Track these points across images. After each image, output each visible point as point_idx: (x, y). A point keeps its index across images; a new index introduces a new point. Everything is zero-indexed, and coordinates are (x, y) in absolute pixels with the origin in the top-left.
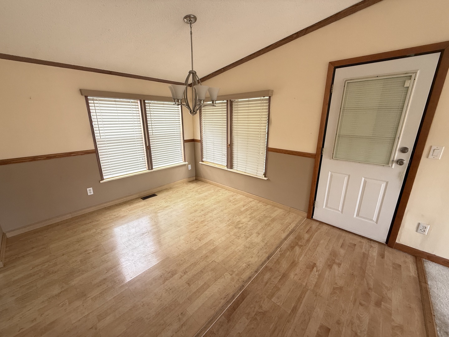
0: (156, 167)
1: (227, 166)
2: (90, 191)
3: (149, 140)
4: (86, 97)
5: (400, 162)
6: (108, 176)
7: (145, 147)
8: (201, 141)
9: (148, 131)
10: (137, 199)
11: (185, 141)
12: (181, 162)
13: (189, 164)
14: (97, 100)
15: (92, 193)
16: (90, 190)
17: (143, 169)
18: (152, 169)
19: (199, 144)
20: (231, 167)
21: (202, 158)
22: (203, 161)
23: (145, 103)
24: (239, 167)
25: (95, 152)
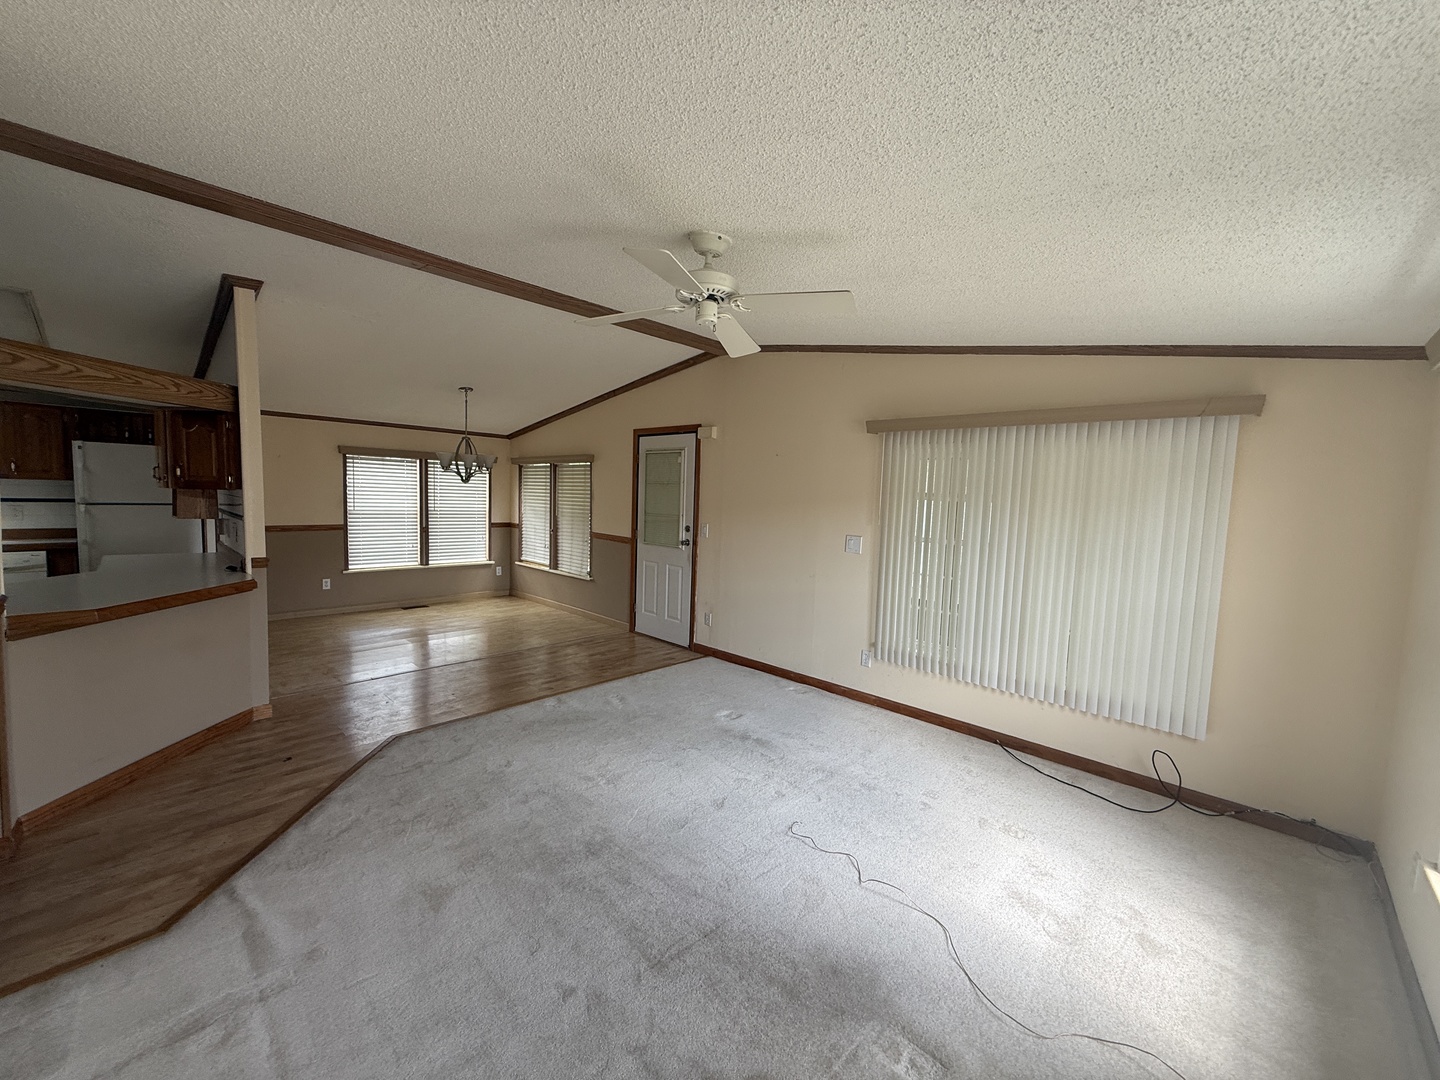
0: (433, 563)
1: (550, 566)
2: (327, 584)
3: (427, 518)
4: (344, 456)
5: (686, 543)
6: (355, 566)
7: (419, 527)
8: (519, 526)
9: (427, 504)
10: (394, 609)
11: (492, 525)
12: (482, 558)
13: (496, 565)
14: (357, 459)
15: (329, 588)
16: (326, 582)
17: (414, 562)
18: (427, 564)
19: (517, 530)
20: (556, 568)
21: (521, 555)
22: (521, 561)
23: (427, 463)
24: (565, 568)
25: (344, 528)
